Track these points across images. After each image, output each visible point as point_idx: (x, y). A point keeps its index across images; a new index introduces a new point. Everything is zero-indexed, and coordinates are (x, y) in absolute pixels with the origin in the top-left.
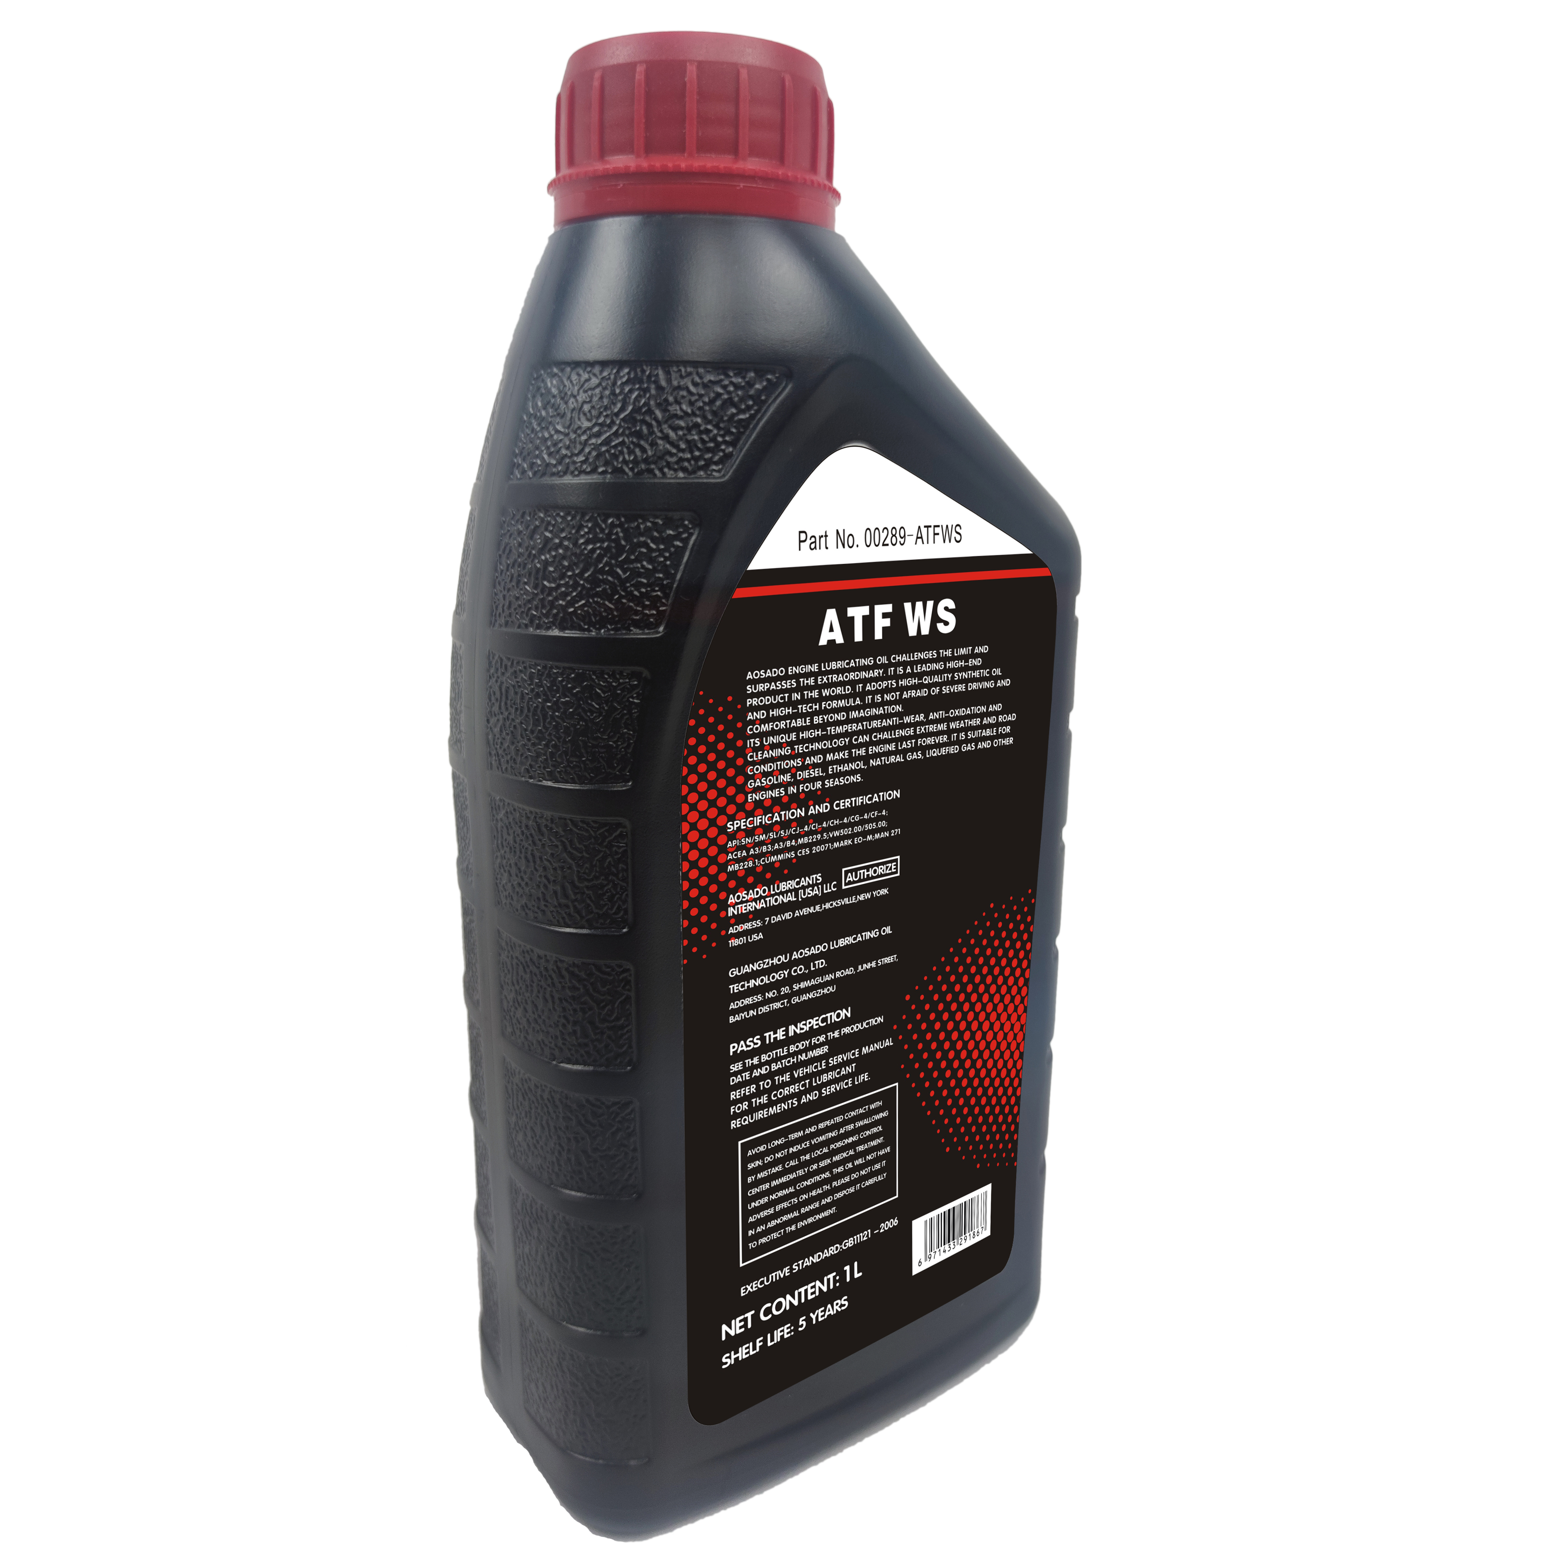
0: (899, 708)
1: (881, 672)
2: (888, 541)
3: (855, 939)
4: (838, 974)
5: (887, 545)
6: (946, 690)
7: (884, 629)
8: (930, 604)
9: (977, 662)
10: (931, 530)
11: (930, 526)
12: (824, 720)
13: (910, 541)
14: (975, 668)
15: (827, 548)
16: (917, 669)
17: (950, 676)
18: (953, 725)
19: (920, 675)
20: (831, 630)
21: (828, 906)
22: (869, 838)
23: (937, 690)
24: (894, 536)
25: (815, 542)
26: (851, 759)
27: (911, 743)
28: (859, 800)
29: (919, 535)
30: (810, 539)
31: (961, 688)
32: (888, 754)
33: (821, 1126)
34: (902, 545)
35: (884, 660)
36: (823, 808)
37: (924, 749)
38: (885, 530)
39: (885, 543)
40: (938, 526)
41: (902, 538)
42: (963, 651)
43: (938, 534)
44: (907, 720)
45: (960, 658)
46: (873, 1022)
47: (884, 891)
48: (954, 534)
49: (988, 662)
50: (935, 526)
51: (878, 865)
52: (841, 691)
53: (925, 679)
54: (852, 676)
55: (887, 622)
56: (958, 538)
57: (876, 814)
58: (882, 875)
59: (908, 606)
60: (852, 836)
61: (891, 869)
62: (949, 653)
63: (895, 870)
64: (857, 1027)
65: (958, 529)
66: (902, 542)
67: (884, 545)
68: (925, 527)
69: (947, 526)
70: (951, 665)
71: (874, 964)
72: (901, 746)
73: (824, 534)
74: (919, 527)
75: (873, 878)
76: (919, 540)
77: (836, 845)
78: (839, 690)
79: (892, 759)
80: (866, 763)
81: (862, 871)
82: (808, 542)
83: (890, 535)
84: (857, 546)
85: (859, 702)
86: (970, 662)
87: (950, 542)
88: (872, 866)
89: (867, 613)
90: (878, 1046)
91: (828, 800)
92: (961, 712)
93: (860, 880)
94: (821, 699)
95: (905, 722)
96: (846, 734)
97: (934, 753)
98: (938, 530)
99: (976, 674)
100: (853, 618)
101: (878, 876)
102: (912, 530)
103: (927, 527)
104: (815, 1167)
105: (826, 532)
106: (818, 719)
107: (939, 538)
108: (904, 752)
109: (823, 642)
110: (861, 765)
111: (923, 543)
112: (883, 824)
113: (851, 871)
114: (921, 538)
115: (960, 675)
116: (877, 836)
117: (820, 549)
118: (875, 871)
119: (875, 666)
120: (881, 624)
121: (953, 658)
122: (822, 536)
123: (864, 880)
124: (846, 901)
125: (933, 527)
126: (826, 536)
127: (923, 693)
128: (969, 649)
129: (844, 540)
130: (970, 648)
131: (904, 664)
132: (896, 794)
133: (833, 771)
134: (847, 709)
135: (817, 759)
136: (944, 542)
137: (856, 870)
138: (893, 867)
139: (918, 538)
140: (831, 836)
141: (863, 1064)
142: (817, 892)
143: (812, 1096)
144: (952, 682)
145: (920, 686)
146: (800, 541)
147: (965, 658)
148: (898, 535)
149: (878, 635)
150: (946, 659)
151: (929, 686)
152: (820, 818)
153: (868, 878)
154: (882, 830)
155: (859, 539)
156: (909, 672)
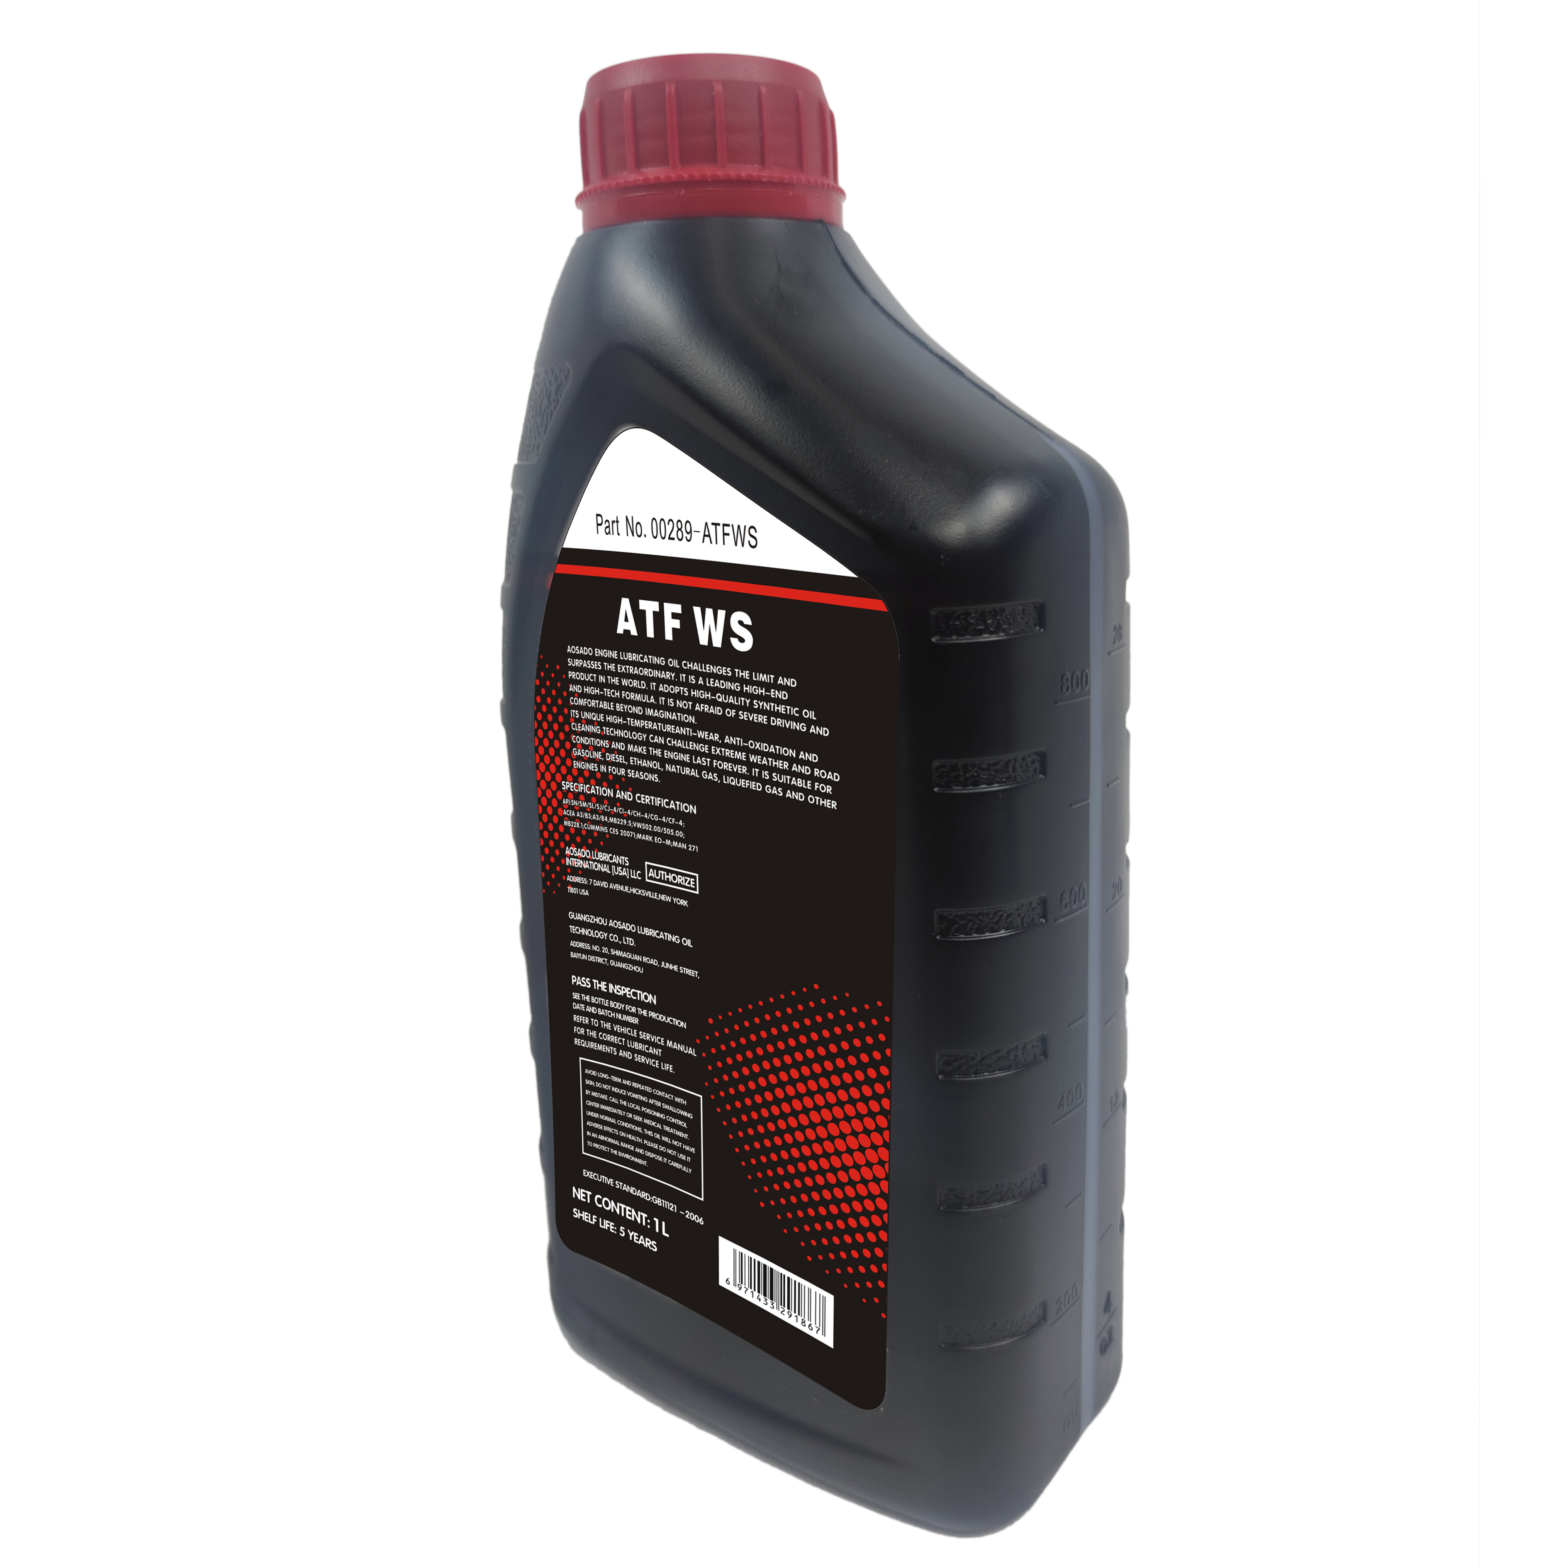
0: (692, 719)
1: (673, 676)
2: (674, 535)
3: (658, 934)
4: (645, 959)
5: (673, 539)
6: (743, 716)
7: (674, 630)
8: (722, 614)
9: (783, 695)
10: (720, 528)
11: (719, 524)
12: (624, 709)
13: (697, 537)
14: (778, 701)
15: (619, 534)
16: (709, 683)
17: (748, 702)
18: (752, 758)
19: (714, 691)
20: (626, 620)
21: (634, 891)
22: (668, 842)
23: (733, 713)
24: (680, 529)
25: (609, 527)
26: (649, 757)
27: (706, 761)
28: (658, 801)
29: (707, 533)
30: (605, 523)
31: (762, 719)
32: (683, 764)
33: (635, 1085)
34: (689, 541)
35: (674, 663)
36: (627, 796)
37: (722, 773)
38: (671, 522)
39: (671, 537)
40: (728, 525)
41: (688, 533)
42: (763, 678)
43: (728, 534)
44: (701, 734)
45: (761, 684)
46: (676, 1022)
47: (684, 903)
48: (748, 537)
49: (795, 698)
50: (724, 525)
51: (678, 873)
52: (637, 685)
53: (719, 697)
54: (646, 672)
55: (677, 624)
56: (753, 543)
57: (673, 821)
58: (680, 885)
59: (697, 610)
60: (653, 834)
61: (689, 883)
62: (746, 674)
63: (694, 887)
64: (662, 1018)
65: (752, 531)
66: (689, 538)
67: (670, 538)
68: (713, 524)
69: (739, 526)
70: (748, 689)
71: (675, 968)
72: (696, 761)
73: (616, 520)
74: (706, 523)
75: (672, 883)
76: (707, 539)
77: (639, 836)
78: (635, 683)
79: (687, 771)
80: (662, 766)
81: (663, 872)
82: (604, 526)
83: (676, 529)
84: (645, 536)
85: (653, 701)
86: (772, 693)
87: (743, 546)
88: (673, 872)
89: (657, 610)
90: (681, 1048)
91: (630, 789)
92: (763, 747)
93: (660, 880)
94: (621, 688)
95: (699, 736)
96: (642, 730)
97: (732, 781)
98: (728, 530)
99: (781, 709)
100: (644, 611)
101: (676, 884)
102: (698, 526)
103: (716, 525)
104: (630, 1116)
105: (617, 517)
106: (620, 707)
107: (730, 539)
108: (700, 768)
109: (620, 631)
110: (658, 766)
111: (711, 543)
112: (680, 834)
113: (654, 868)
114: (709, 536)
115: (761, 704)
116: (675, 844)
117: (613, 534)
118: (674, 878)
119: (666, 668)
120: (671, 625)
121: (751, 682)
122: (614, 521)
123: (664, 881)
124: (649, 894)
125: (721, 525)
126: (617, 522)
127: (717, 711)
128: (770, 678)
129: (633, 528)
130: (772, 676)
131: (697, 674)
132: (692, 809)
133: (633, 762)
134: (644, 705)
135: (620, 746)
136: (736, 545)
137: (658, 869)
138: (692, 883)
139: (705, 536)
140: (635, 826)
141: (668, 1055)
142: (626, 874)
143: (627, 1055)
144: (751, 710)
145: (713, 703)
146: (598, 525)
147: (768, 686)
148: (683, 529)
149: (669, 636)
150: (742, 681)
151: (724, 706)
152: (624, 804)
153: (668, 882)
154: (679, 840)
155: (647, 530)
156: (701, 684)
